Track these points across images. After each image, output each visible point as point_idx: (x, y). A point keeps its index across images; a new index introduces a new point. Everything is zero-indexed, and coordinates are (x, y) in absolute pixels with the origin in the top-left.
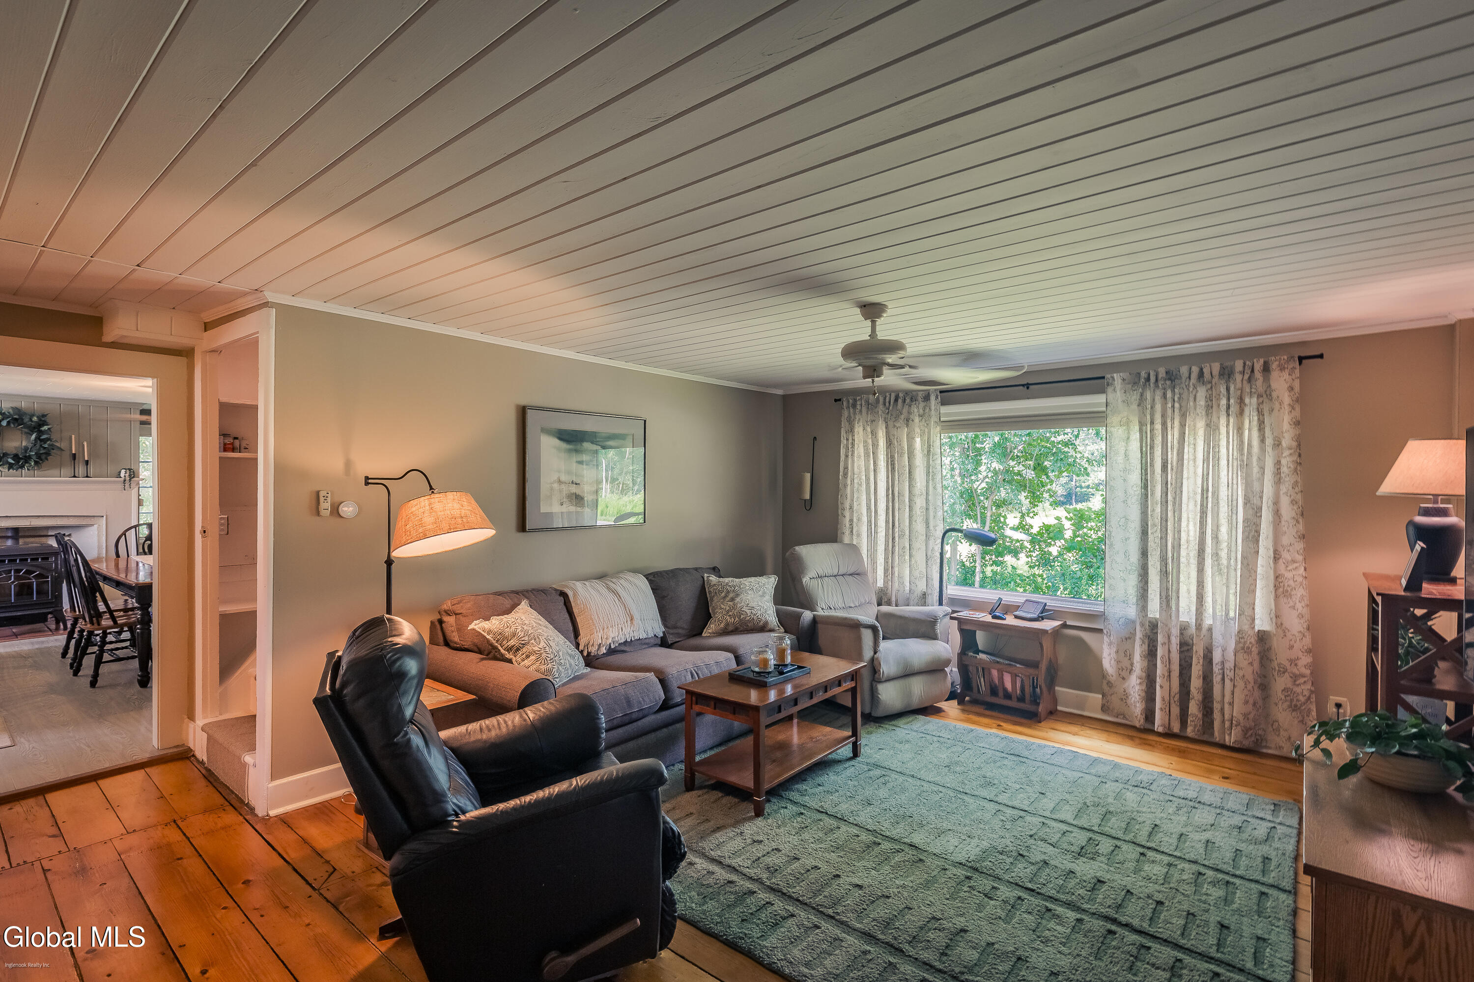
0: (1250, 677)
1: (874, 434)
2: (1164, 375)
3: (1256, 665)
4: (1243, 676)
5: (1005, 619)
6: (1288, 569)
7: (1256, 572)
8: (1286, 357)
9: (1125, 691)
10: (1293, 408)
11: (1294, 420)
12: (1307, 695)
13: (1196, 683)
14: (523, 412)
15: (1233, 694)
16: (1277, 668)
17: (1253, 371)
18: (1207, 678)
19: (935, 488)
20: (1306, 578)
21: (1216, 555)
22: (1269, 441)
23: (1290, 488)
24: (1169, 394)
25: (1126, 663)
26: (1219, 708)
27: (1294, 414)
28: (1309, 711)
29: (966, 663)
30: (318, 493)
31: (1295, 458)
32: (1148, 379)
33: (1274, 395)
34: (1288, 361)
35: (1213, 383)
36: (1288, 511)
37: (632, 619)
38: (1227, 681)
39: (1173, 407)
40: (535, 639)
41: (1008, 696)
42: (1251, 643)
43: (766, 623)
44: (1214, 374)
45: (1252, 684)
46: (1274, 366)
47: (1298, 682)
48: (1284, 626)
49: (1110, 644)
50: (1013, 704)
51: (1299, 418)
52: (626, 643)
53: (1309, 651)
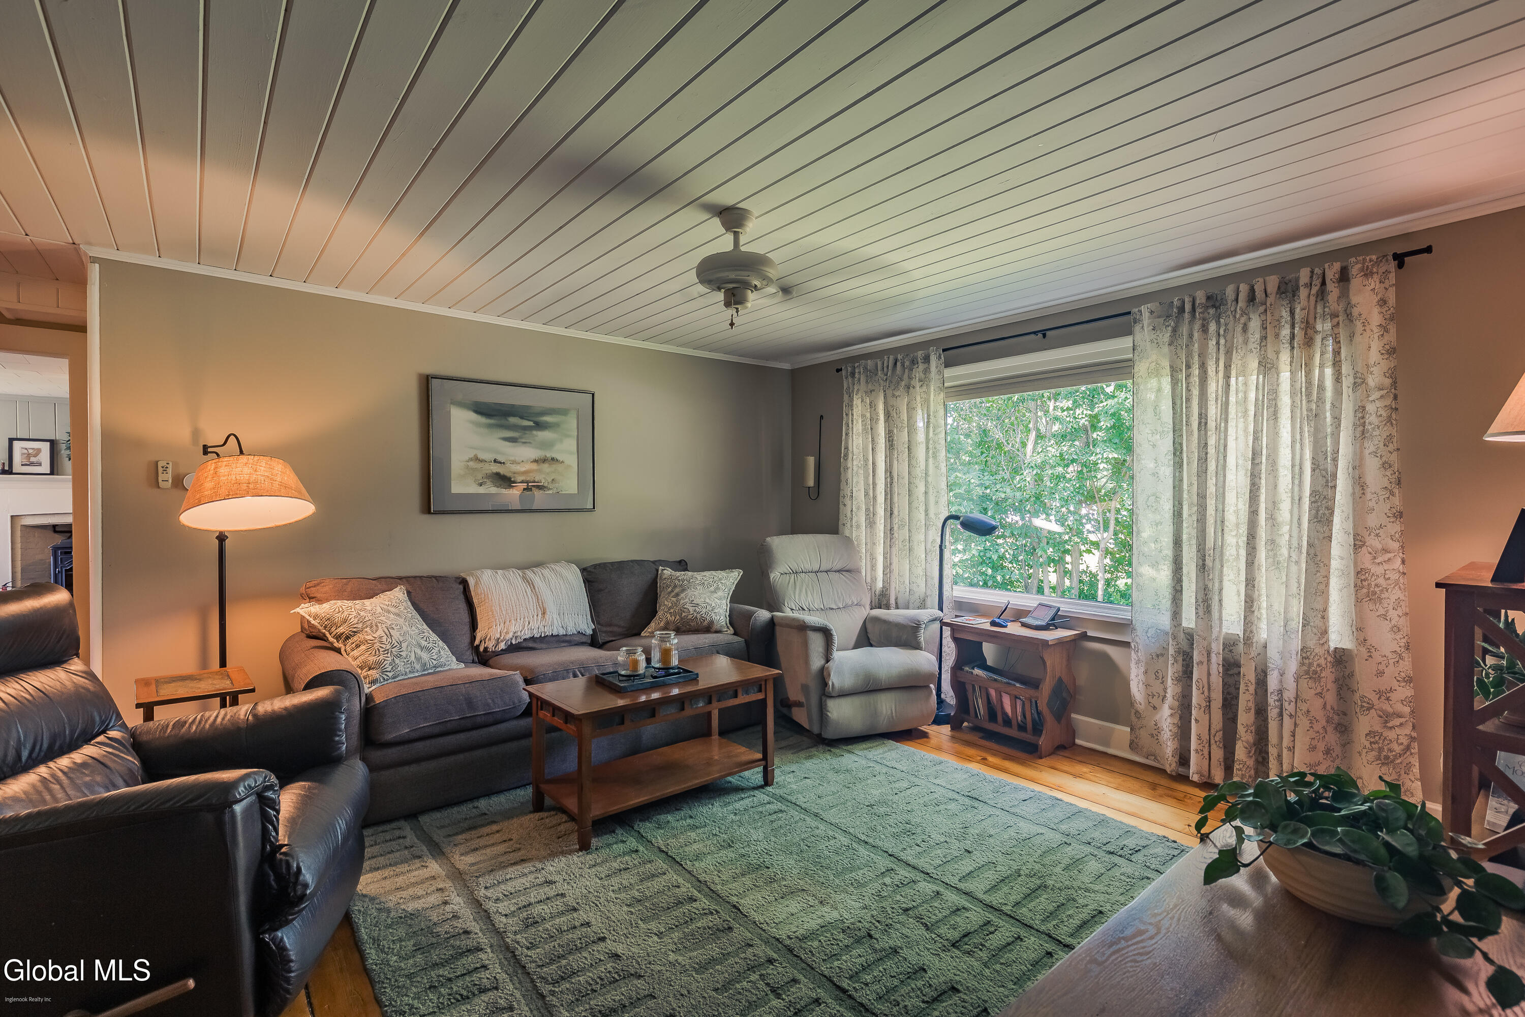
0: (1319, 714)
1: (873, 406)
2: (1204, 301)
3: (1331, 698)
4: (1308, 711)
5: (1006, 627)
6: (1377, 561)
7: (1328, 566)
8: (1374, 257)
9: (1156, 725)
10: (1385, 329)
11: (1387, 347)
12: (1405, 743)
13: (1245, 718)
14: (426, 382)
15: (1294, 736)
16: (1360, 704)
17: (1324, 283)
18: (1261, 712)
19: (937, 467)
20: (1404, 574)
21: (1272, 543)
22: (1347, 382)
23: (1381, 445)
24: (1212, 327)
25: (1157, 688)
26: (1276, 754)
27: (1387, 338)
28: (1409, 766)
29: (962, 680)
30: (157, 463)
31: (1388, 401)
32: (1182, 310)
33: (1355, 312)
34: (1378, 263)
35: (1268, 304)
36: (1375, 478)
37: (544, 613)
38: (1286, 718)
39: (1218, 343)
40: (371, 627)
41: (1007, 722)
42: (1319, 665)
43: (712, 622)
44: (1269, 291)
45: (1323, 722)
46: (1354, 270)
47: (1389, 725)
48: (1368, 643)
49: (1138, 662)
50: (1013, 732)
51: (1394, 344)
52: (532, 639)
53: (1409, 680)
